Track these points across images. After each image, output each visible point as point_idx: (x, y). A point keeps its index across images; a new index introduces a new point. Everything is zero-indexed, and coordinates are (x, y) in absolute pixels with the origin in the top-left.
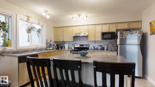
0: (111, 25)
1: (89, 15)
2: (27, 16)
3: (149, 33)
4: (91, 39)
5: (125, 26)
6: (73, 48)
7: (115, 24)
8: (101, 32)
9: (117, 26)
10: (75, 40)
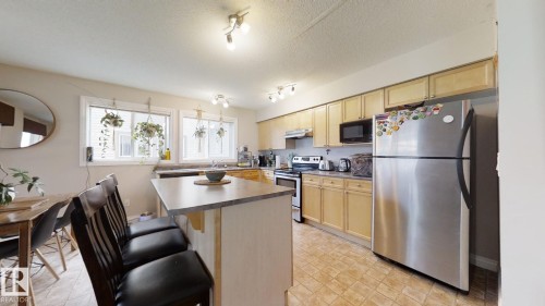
0: (371, 97)
2: (199, 111)
4: (319, 141)
6: (290, 166)
7: (381, 92)
8: (341, 122)
9: (387, 98)
10: (294, 147)
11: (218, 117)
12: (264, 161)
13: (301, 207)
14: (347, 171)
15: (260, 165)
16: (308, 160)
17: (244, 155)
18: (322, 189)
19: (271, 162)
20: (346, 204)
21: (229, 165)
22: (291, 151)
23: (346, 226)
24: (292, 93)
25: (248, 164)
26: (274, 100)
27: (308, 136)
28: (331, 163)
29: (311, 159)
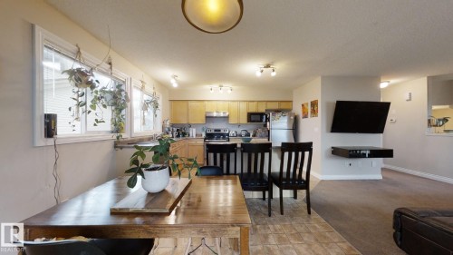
0: (260, 103)
1: (234, 87)
2: (142, 82)
3: (301, 116)
4: (232, 121)
5: (275, 106)
7: (264, 102)
8: (247, 112)
9: (266, 105)
29: (222, 130)
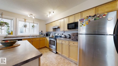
2: (25, 19)
6: (54, 36)
7: (80, 13)
8: (68, 23)
9: (82, 16)
10: (55, 31)
11: (32, 22)
12: (47, 35)
13: (56, 49)
14: (70, 38)
15: (46, 36)
16: (59, 34)
17: (41, 33)
18: (62, 44)
19: (49, 35)
20: (69, 49)
21: (36, 36)
22: (55, 32)
23: (69, 56)
24: (53, 14)
25: (43, 36)
26: (48, 17)
27: (59, 28)
28: (65, 36)
29: (60, 34)
